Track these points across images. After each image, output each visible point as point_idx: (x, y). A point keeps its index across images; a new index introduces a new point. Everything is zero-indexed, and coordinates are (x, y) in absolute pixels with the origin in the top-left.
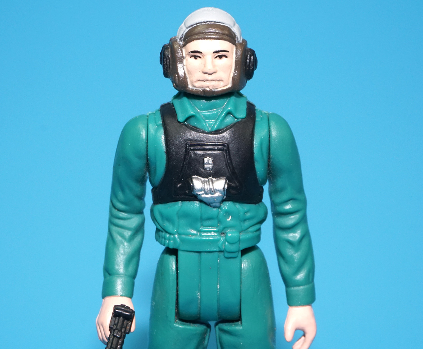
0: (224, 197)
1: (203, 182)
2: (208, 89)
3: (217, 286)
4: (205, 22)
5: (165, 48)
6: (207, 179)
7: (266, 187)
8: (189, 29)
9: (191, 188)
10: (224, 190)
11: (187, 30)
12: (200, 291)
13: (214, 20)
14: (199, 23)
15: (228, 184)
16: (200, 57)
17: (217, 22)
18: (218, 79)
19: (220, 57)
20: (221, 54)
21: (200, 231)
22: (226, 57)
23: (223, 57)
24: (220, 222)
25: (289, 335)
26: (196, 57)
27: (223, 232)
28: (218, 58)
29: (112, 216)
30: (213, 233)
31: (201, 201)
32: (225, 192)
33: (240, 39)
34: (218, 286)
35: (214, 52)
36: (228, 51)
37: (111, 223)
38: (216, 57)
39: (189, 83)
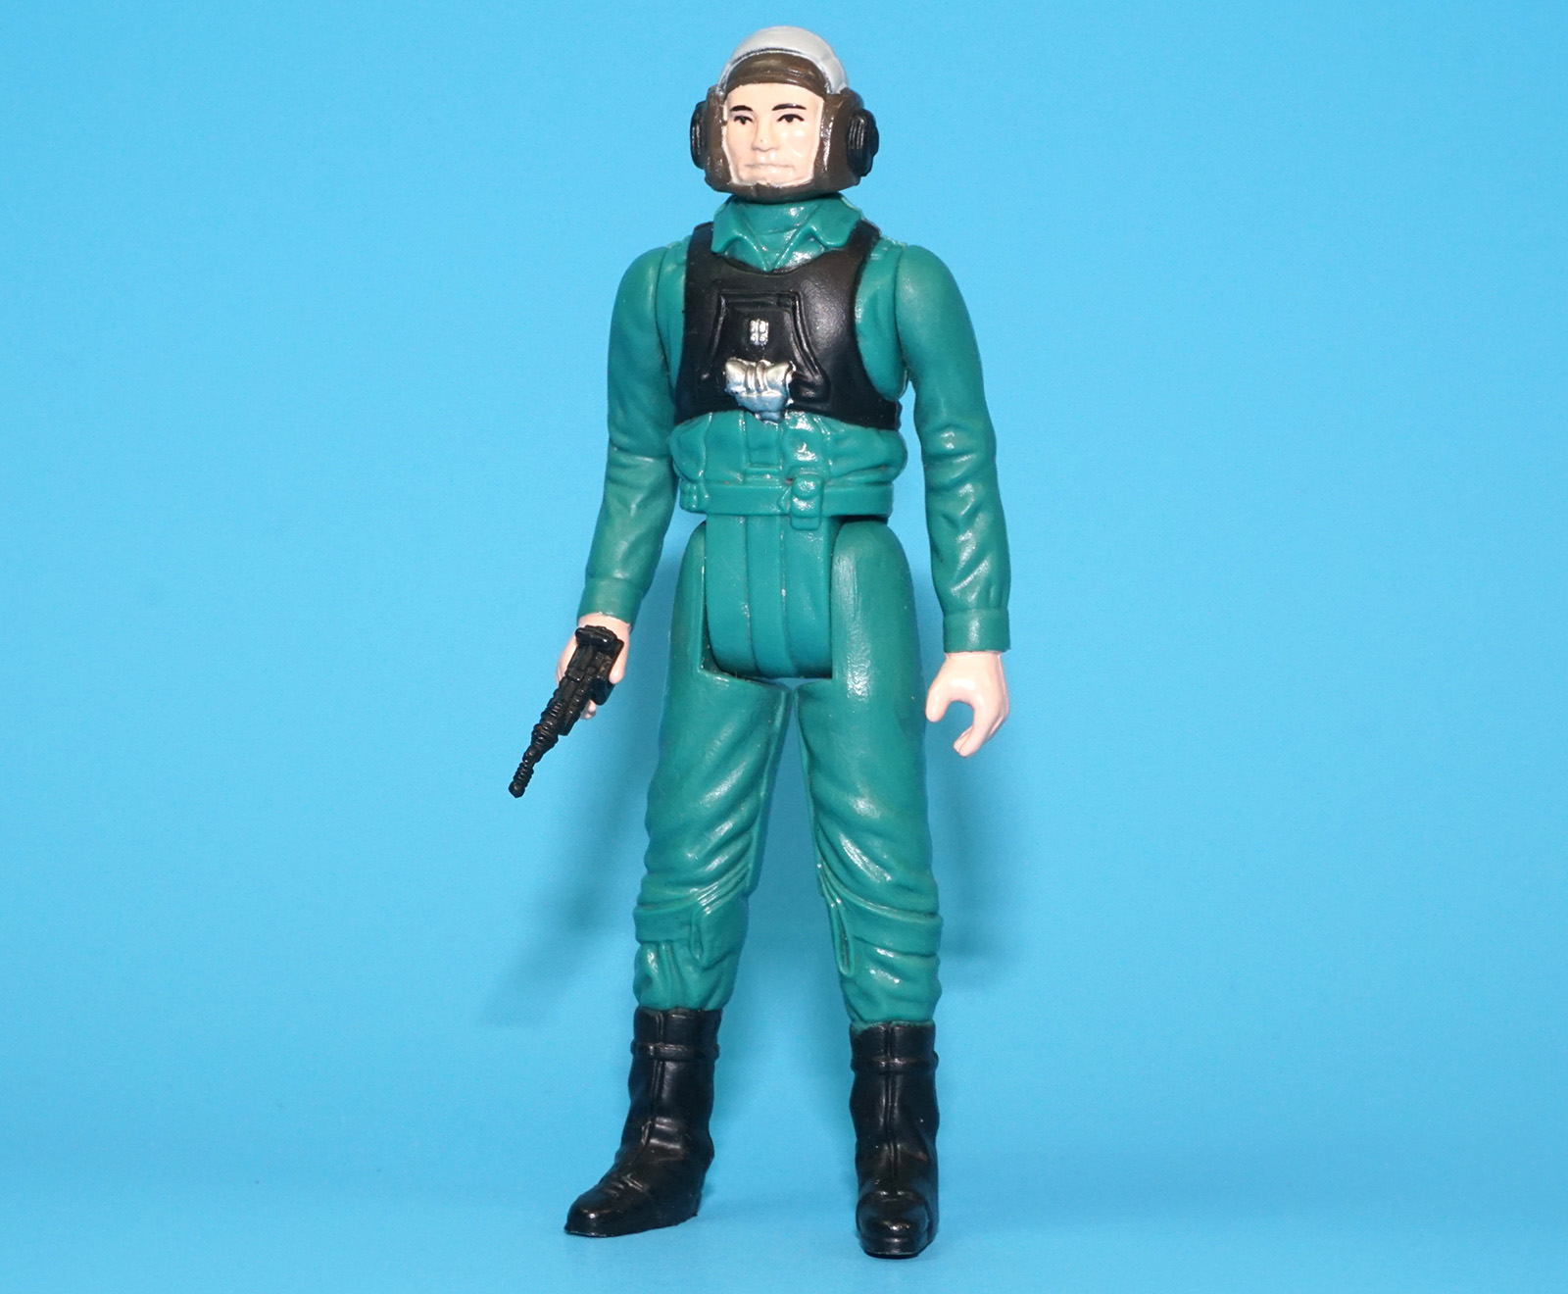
0: (786, 401)
1: (746, 369)
2: (763, 183)
3: (781, 592)
4: (762, 50)
5: (699, 106)
6: (754, 364)
7: (907, 400)
8: (736, 64)
9: (723, 380)
10: (784, 385)
11: (732, 68)
12: (749, 601)
13: (780, 46)
14: (752, 52)
15: (794, 375)
16: (750, 120)
17: (787, 50)
18: (784, 163)
19: (789, 118)
20: (789, 114)
21: (745, 474)
22: (801, 119)
23: (795, 120)
24: (784, 455)
25: (934, 710)
26: (743, 120)
27: (790, 476)
28: (784, 120)
29: (612, 463)
30: (768, 476)
31: (745, 409)
32: (788, 389)
33: (835, 86)
34: (783, 591)
35: (776, 108)
36: (804, 105)
37: (610, 479)
38: (780, 120)
39: (733, 174)
